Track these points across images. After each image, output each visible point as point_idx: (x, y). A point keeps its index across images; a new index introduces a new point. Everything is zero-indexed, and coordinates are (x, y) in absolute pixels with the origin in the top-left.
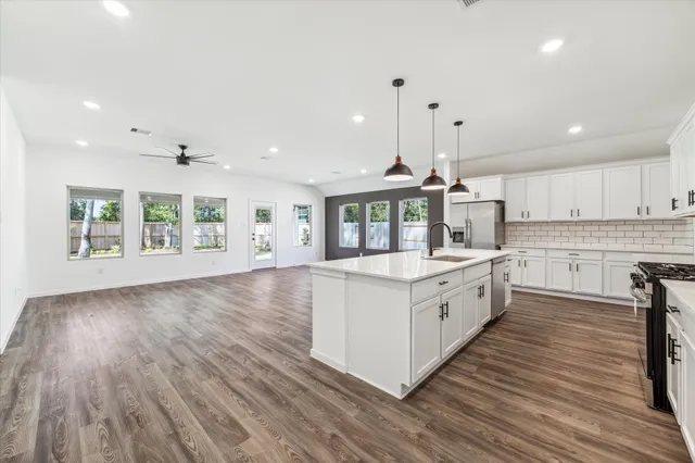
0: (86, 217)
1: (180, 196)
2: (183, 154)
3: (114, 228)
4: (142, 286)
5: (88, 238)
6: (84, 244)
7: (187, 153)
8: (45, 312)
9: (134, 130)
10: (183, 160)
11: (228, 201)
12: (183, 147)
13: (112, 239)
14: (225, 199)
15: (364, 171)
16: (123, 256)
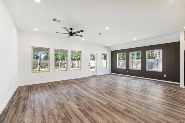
0: (39, 58)
1: (67, 50)
2: (71, 32)
3: (46, 62)
4: (55, 82)
5: (40, 64)
6: (38, 66)
7: (73, 31)
8: (21, 95)
9: (54, 20)
10: (71, 34)
11: (82, 52)
12: (71, 29)
13: (46, 64)
14: (81, 52)
15: (135, 39)
16: (49, 71)
